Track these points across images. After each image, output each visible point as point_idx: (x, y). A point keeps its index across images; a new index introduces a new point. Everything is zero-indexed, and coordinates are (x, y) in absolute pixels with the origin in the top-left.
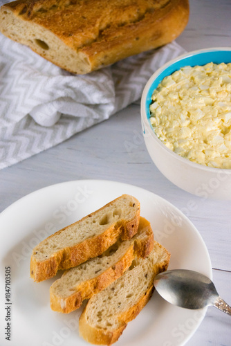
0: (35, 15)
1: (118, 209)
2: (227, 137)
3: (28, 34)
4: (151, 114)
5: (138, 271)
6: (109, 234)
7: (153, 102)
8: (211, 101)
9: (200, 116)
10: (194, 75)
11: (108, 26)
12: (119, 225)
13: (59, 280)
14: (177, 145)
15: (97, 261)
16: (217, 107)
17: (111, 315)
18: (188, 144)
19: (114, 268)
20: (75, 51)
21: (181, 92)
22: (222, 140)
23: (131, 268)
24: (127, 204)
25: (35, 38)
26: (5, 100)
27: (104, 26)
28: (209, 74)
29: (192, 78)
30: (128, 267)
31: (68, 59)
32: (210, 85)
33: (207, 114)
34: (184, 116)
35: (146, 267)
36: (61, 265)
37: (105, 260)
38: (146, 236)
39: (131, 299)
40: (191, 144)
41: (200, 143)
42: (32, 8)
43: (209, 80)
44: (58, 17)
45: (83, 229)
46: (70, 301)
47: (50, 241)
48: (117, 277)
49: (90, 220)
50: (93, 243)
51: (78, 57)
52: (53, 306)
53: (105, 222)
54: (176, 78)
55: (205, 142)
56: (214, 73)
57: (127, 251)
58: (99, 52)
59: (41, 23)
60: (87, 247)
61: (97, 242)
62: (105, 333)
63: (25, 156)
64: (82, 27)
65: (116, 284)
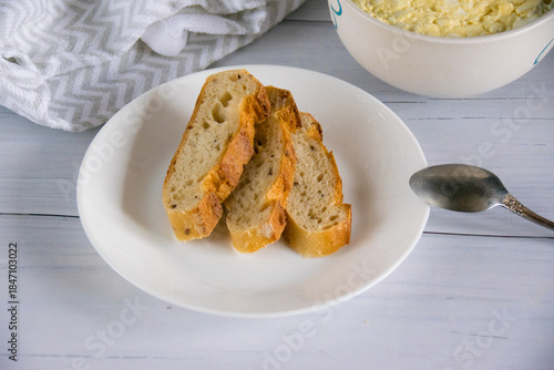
14: (394, 20)
17: (325, 209)
18: (409, 16)
26: (101, 24)
40: (414, 15)
41: (426, 12)
46: (274, 221)
55: (433, 9)
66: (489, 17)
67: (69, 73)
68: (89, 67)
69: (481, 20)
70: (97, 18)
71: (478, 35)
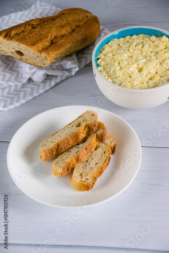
0: (13, 37)
1: (85, 118)
2: (142, 73)
3: (10, 49)
4: (98, 65)
5: (100, 150)
6: (82, 132)
7: (98, 59)
8: (130, 55)
9: (126, 63)
10: (120, 43)
11: (55, 38)
12: (86, 126)
13: (57, 159)
14: (115, 80)
15: (76, 147)
16: (134, 57)
17: (87, 174)
18: (120, 79)
19: (86, 149)
20: (39, 54)
21: (114, 52)
22: (139, 75)
23: (96, 149)
24: (90, 115)
25: (15, 50)
26: (16, 71)
27: (53, 37)
28: (128, 42)
29: (119, 45)
30: (94, 148)
31: (36, 59)
32: (129, 47)
33: (129, 62)
34: (116, 64)
35: (104, 148)
36: (57, 151)
37: (81, 145)
38: (102, 131)
39: (97, 165)
40: (122, 79)
41: (127, 78)
42: (10, 33)
43: (128, 44)
44: (26, 36)
45: (67, 131)
46: (64, 169)
47: (49, 140)
48: (89, 154)
49: (70, 126)
50: (73, 137)
51: (41, 57)
52: (55, 174)
53: (79, 125)
54: (110, 45)
55: (130, 77)
56: (130, 41)
57: (93, 140)
58: (53, 52)
59: (17, 40)
60: (70, 140)
61: (76, 136)
62: (85, 184)
63: (30, 98)
64: (41, 40)
65: (88, 159)
66: (150, 81)
67: (3, 88)
68: (10, 86)
69: (147, 82)
70: (14, 68)
71: (145, 88)
